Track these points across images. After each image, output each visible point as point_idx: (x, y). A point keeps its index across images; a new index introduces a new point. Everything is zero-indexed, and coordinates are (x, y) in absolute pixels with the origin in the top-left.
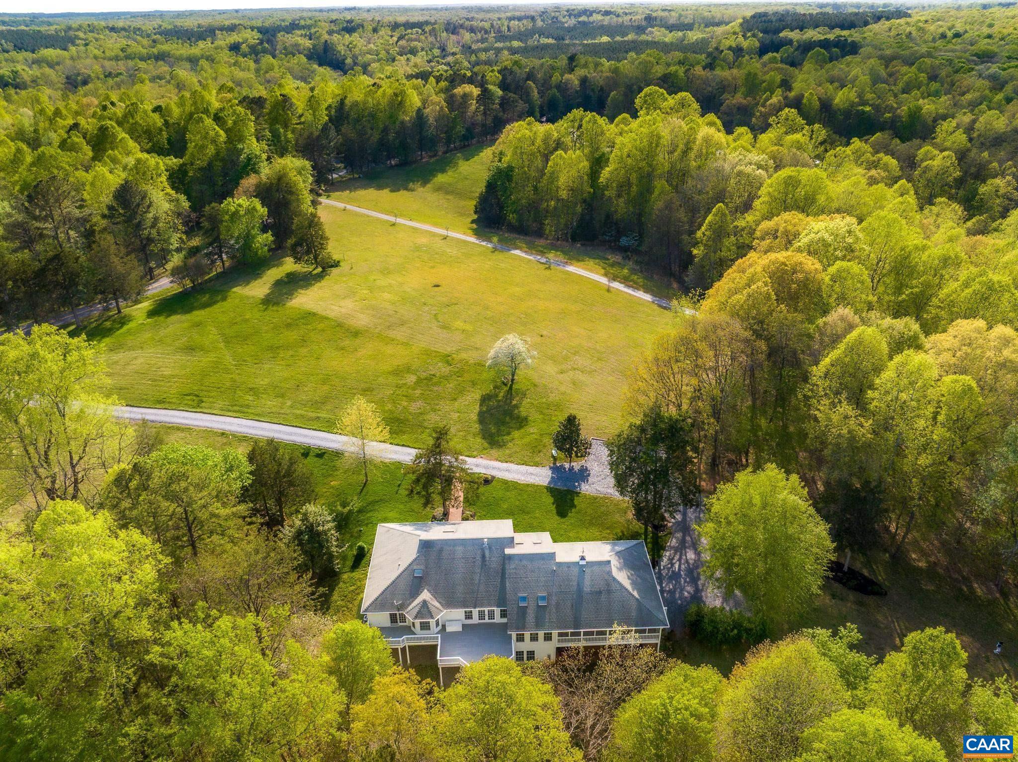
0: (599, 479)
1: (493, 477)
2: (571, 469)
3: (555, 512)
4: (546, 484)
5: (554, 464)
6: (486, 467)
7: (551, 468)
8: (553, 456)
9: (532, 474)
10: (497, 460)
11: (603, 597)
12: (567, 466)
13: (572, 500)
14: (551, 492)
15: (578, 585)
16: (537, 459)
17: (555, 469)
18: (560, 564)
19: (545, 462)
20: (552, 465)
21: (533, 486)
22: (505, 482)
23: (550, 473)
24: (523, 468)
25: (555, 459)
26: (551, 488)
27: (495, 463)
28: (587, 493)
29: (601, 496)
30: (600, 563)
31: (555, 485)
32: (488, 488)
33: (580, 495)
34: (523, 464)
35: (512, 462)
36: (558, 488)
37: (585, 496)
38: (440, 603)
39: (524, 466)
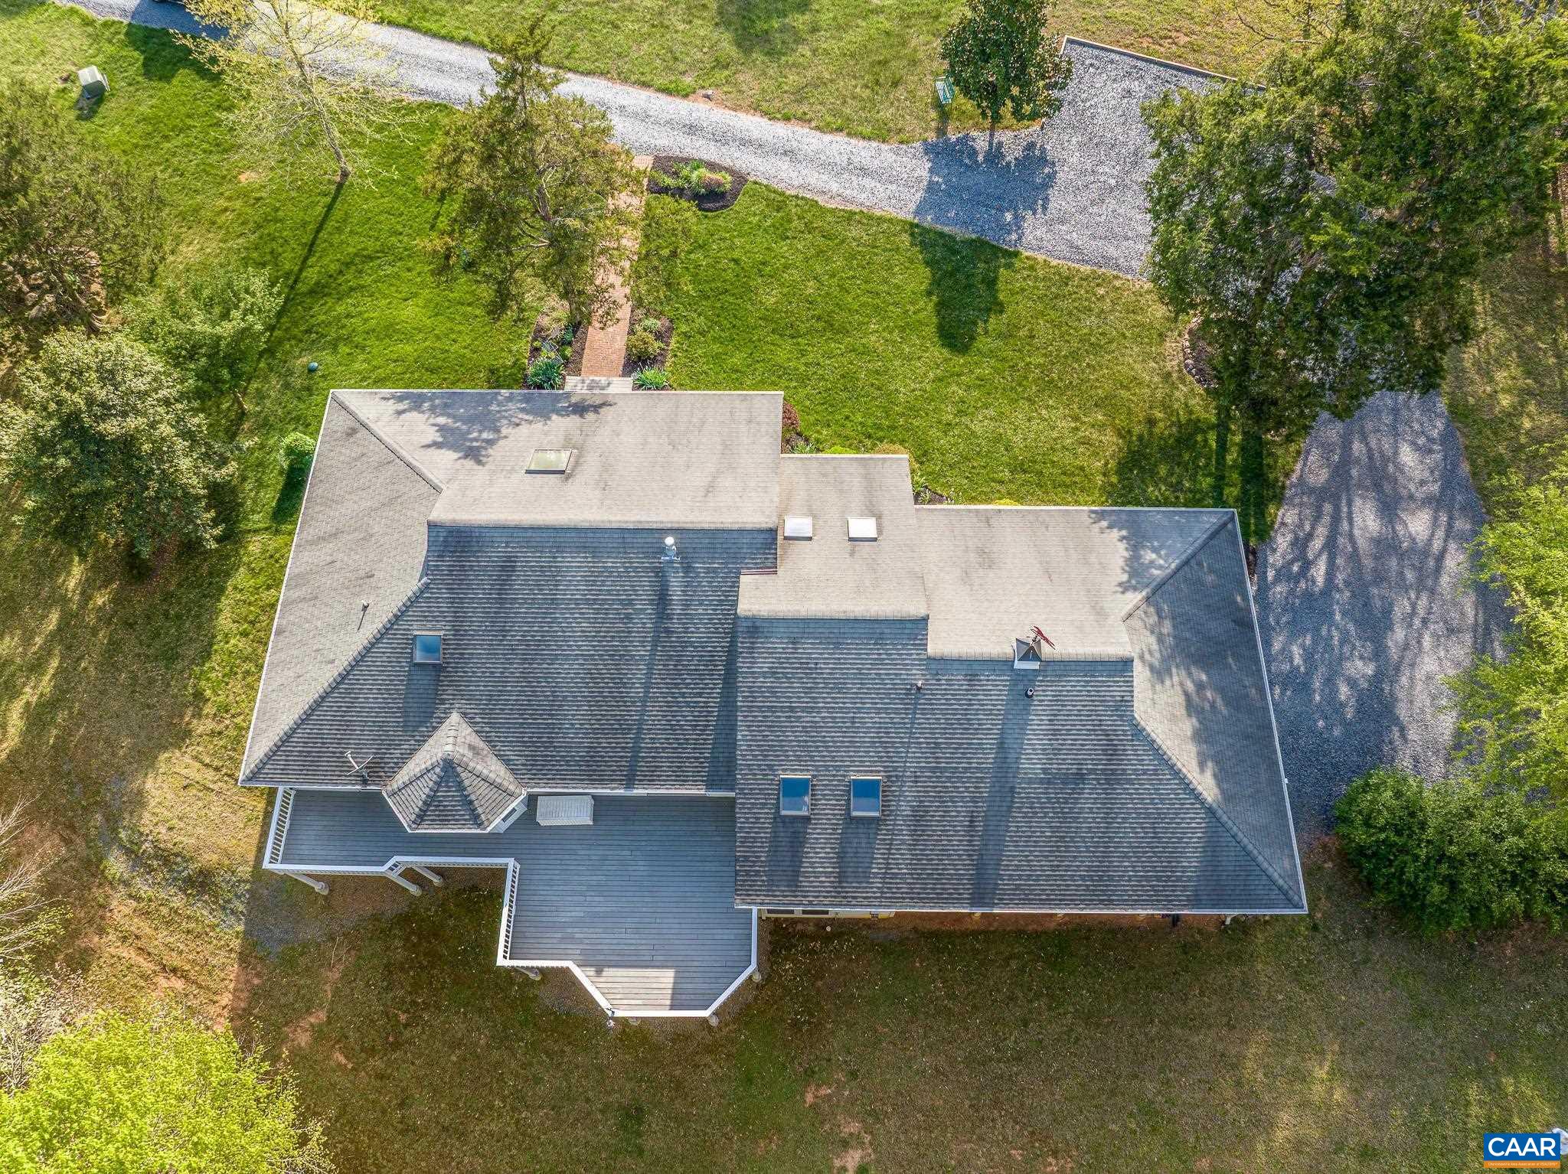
0: (1084, 199)
1: (740, 179)
2: (995, 155)
3: (931, 330)
4: (907, 214)
5: (941, 132)
6: (721, 138)
7: (930, 150)
8: (938, 105)
9: (864, 171)
10: (756, 108)
11: (1088, 798)
12: (981, 142)
13: (991, 283)
14: (924, 246)
15: (1001, 746)
16: (886, 113)
17: (944, 154)
18: (941, 665)
19: (911, 124)
20: (931, 137)
21: (868, 219)
22: (778, 201)
23: (922, 169)
24: (837, 146)
25: (944, 114)
26: (926, 231)
27: (753, 124)
28: (1041, 257)
29: (1086, 269)
30: (1091, 667)
31: (937, 219)
32: (720, 222)
33: (1018, 264)
34: (840, 130)
35: (804, 119)
36: (946, 229)
37: (1032, 268)
38: (507, 762)
39: (840, 138)
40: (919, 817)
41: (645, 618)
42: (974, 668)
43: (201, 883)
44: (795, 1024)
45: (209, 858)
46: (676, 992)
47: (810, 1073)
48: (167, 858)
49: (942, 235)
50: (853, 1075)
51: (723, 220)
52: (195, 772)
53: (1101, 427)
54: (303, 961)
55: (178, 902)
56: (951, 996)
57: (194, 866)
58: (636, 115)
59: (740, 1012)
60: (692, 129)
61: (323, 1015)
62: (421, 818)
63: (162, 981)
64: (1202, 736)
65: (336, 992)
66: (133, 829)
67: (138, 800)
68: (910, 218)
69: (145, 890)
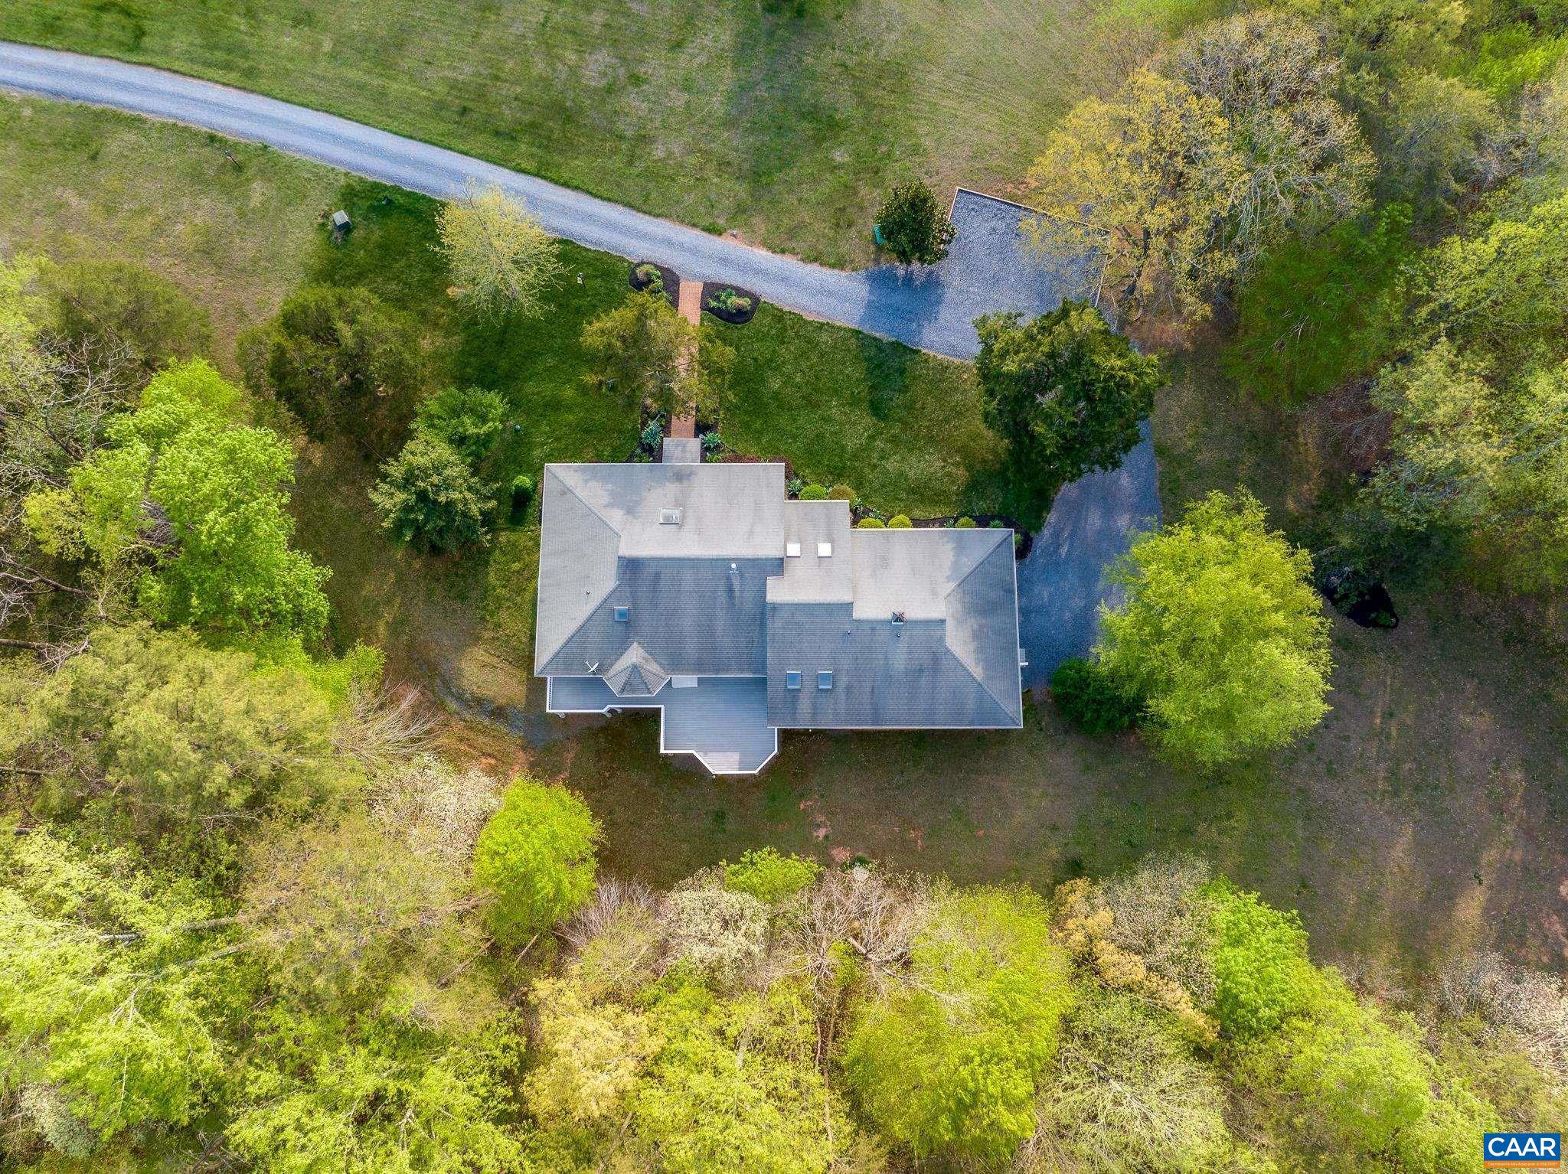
1: (756, 300)
4: (854, 324)
5: (877, 262)
6: (743, 268)
7: (870, 276)
8: (876, 243)
10: (764, 244)
11: (925, 680)
13: (902, 372)
14: (864, 347)
16: (844, 248)
17: (878, 279)
18: (859, 623)
19: (859, 256)
20: (871, 266)
21: (832, 328)
22: (779, 316)
23: (865, 291)
24: (815, 273)
25: (879, 249)
26: (865, 336)
27: (761, 255)
28: (932, 353)
29: (957, 361)
30: (927, 623)
31: (872, 327)
32: (745, 331)
33: (918, 358)
34: (815, 260)
35: (793, 252)
36: (877, 335)
37: (926, 361)
38: (660, 664)
39: (815, 267)
40: (849, 689)
41: (722, 597)
42: (873, 625)
43: (498, 713)
44: (795, 774)
45: (502, 701)
46: (741, 762)
47: (802, 796)
48: (479, 702)
49: (875, 339)
50: (822, 796)
51: (747, 330)
52: (486, 658)
53: (957, 464)
54: (555, 750)
55: (487, 722)
56: (869, 761)
57: (493, 706)
58: (689, 250)
59: (769, 769)
60: (725, 261)
61: (567, 774)
62: (623, 690)
63: (483, 760)
64: (979, 650)
65: (572, 763)
66: (459, 687)
67: (459, 673)
68: (856, 327)
69: (468, 717)
